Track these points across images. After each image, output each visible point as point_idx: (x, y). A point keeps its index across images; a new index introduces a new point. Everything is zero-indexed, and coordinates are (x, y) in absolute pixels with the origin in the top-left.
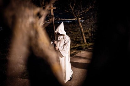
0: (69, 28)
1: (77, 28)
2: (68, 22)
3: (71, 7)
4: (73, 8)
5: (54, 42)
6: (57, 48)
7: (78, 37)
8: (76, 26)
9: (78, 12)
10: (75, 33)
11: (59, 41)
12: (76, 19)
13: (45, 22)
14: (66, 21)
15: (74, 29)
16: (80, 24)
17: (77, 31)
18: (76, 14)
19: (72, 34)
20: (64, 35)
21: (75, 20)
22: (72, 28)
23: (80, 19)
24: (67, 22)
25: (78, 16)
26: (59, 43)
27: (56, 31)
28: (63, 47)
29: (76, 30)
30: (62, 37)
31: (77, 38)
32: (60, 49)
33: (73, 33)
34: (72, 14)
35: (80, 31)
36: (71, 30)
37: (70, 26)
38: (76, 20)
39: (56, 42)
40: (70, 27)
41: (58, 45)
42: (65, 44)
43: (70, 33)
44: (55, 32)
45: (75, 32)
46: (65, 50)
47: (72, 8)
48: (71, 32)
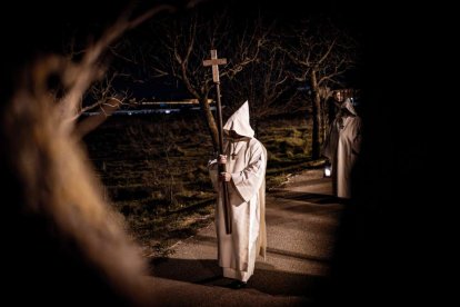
0: (171, 136)
1: (201, 134)
2: (167, 112)
3: (178, 59)
4: (186, 60)
5: (219, 159)
6: (228, 177)
7: (202, 167)
8: (197, 126)
9: (202, 76)
10: (194, 152)
11: (234, 155)
12: (197, 101)
13: (80, 110)
14: (159, 107)
15: (187, 136)
16: (212, 119)
17: (198, 146)
18: (196, 85)
19: (183, 154)
20: (248, 139)
21: (190, 106)
22: (181, 135)
23: (209, 101)
24: (161, 111)
25: (205, 91)
26: (232, 162)
27: (227, 127)
28: (246, 174)
29: (195, 141)
30: (242, 144)
31: (200, 170)
32: (237, 177)
33: (186, 152)
34: (182, 81)
35: (210, 144)
36: (177, 143)
37: (176, 125)
38: (196, 105)
39: (224, 159)
40: (174, 132)
41: (230, 166)
42: (250, 166)
43: (176, 151)
44: (225, 128)
45: (193, 147)
46: (249, 184)
47: (183, 63)
48: (179, 149)
